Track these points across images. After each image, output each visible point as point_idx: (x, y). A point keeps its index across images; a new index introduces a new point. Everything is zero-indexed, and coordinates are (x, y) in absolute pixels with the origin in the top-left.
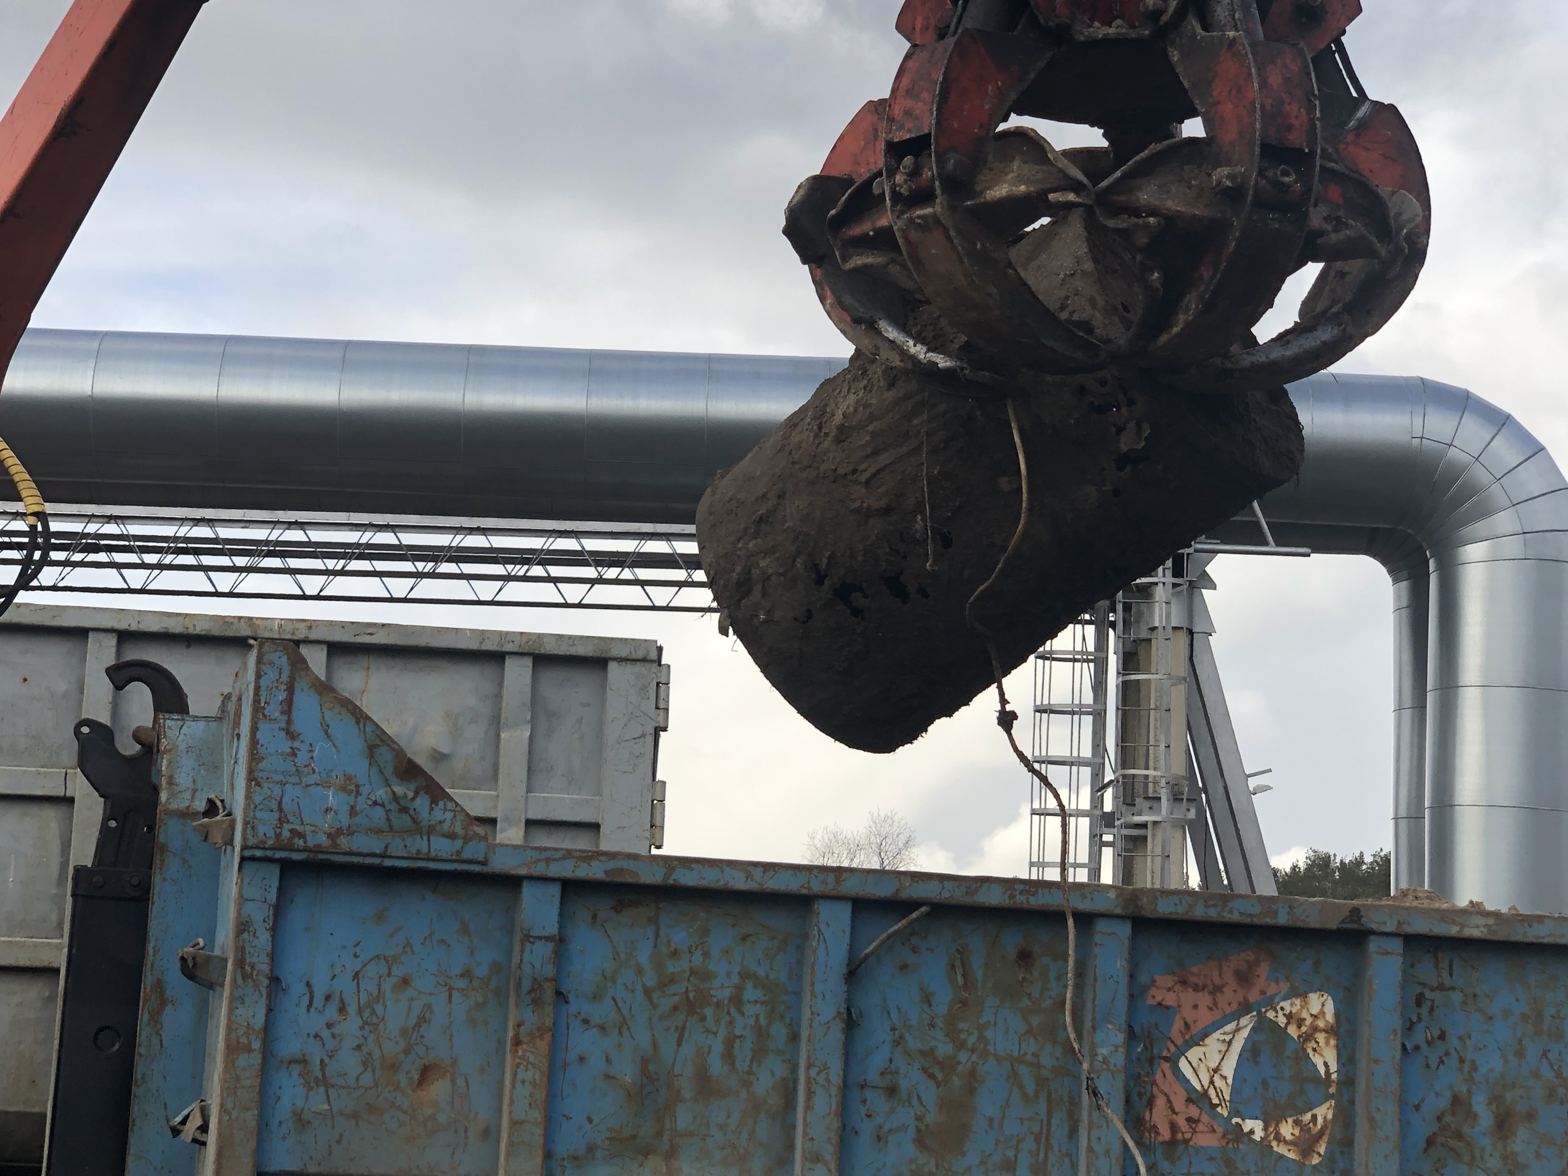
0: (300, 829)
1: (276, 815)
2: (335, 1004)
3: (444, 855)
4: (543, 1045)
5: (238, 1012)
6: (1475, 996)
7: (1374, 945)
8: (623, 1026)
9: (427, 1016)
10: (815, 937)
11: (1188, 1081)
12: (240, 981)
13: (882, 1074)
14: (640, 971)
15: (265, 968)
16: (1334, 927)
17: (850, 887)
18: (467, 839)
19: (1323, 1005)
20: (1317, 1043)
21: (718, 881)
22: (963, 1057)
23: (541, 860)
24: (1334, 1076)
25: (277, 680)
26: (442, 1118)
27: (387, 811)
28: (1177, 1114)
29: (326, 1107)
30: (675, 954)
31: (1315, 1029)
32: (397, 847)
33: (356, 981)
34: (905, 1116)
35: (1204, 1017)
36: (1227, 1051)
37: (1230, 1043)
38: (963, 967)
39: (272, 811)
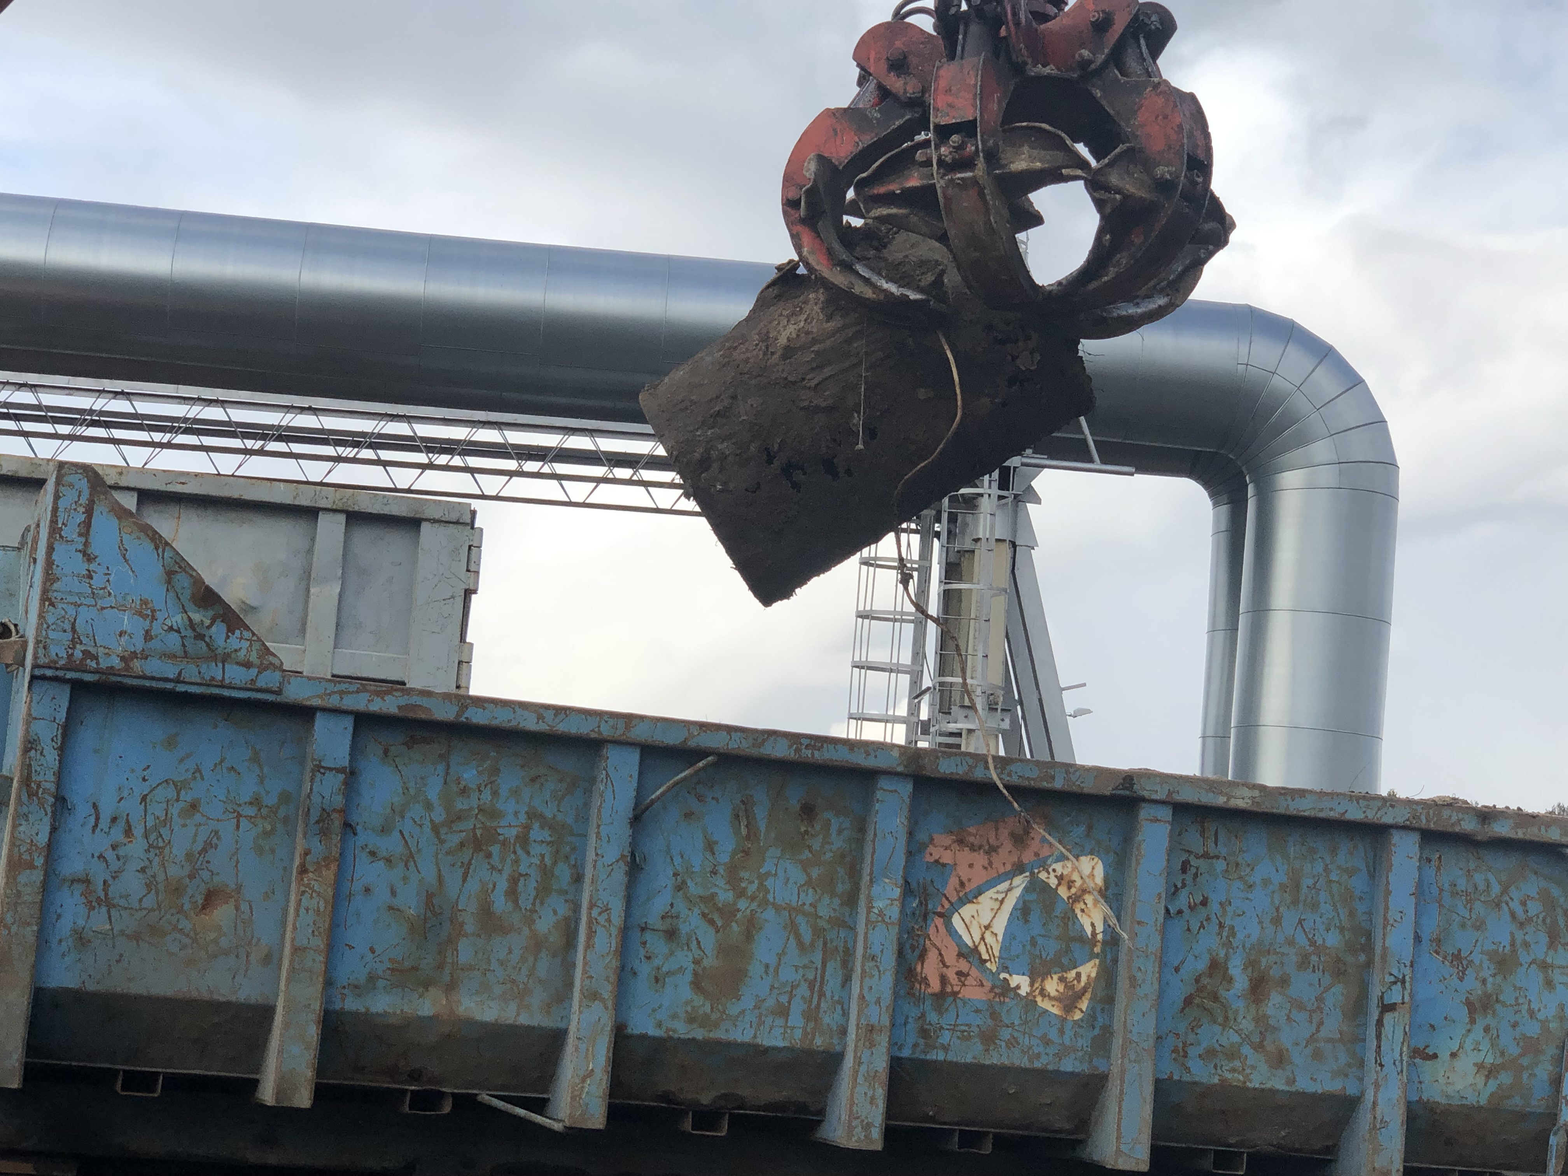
0: (93, 650)
1: (69, 635)
2: (121, 824)
3: (237, 682)
4: (329, 874)
5: (21, 828)
6: (1237, 865)
7: (1145, 812)
8: (409, 858)
9: (215, 840)
10: (602, 781)
11: (960, 937)
12: (25, 798)
13: (663, 918)
14: (429, 806)
15: (52, 787)
16: (1108, 793)
17: (639, 733)
18: (262, 669)
19: (1093, 868)
20: (1085, 904)
21: (510, 721)
22: (742, 904)
23: (335, 692)
24: (1100, 937)
25: (76, 502)
26: (224, 942)
27: (182, 637)
28: (948, 967)
29: (108, 927)
30: (464, 791)
31: (1084, 891)
32: (191, 672)
33: (143, 804)
34: (684, 959)
35: (979, 876)
36: (999, 909)
37: (1002, 902)
38: (747, 818)
39: (65, 631)
